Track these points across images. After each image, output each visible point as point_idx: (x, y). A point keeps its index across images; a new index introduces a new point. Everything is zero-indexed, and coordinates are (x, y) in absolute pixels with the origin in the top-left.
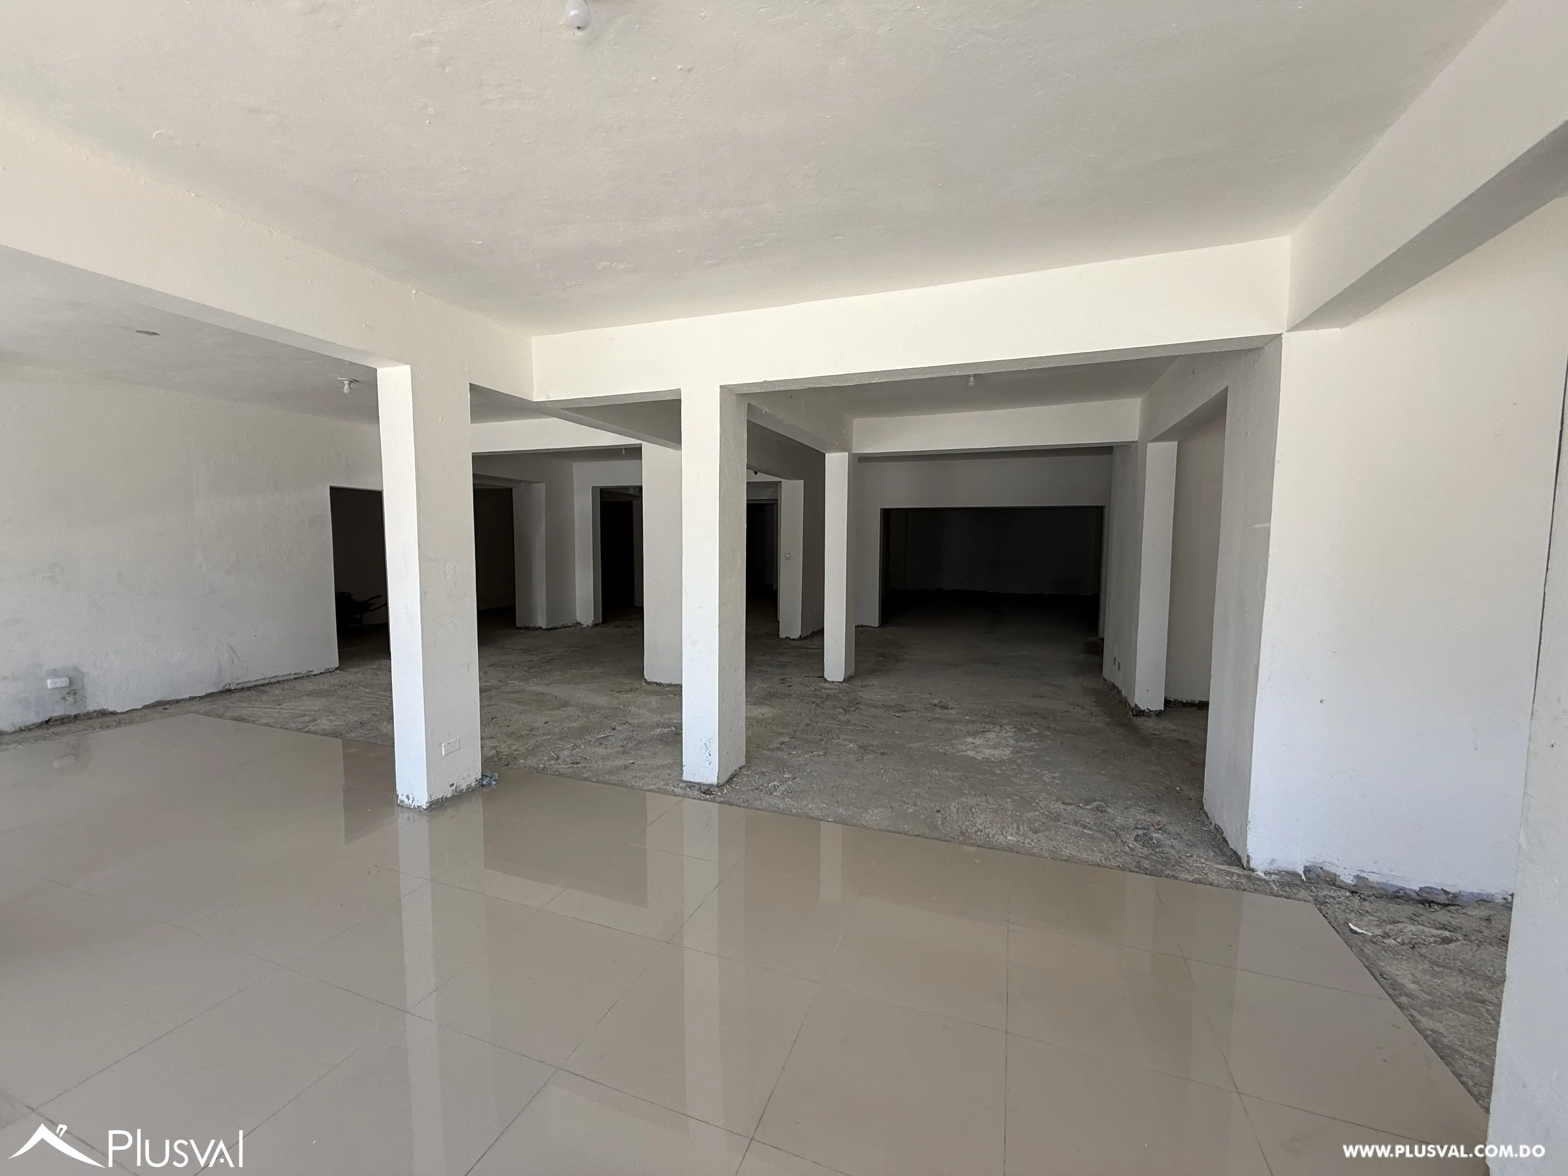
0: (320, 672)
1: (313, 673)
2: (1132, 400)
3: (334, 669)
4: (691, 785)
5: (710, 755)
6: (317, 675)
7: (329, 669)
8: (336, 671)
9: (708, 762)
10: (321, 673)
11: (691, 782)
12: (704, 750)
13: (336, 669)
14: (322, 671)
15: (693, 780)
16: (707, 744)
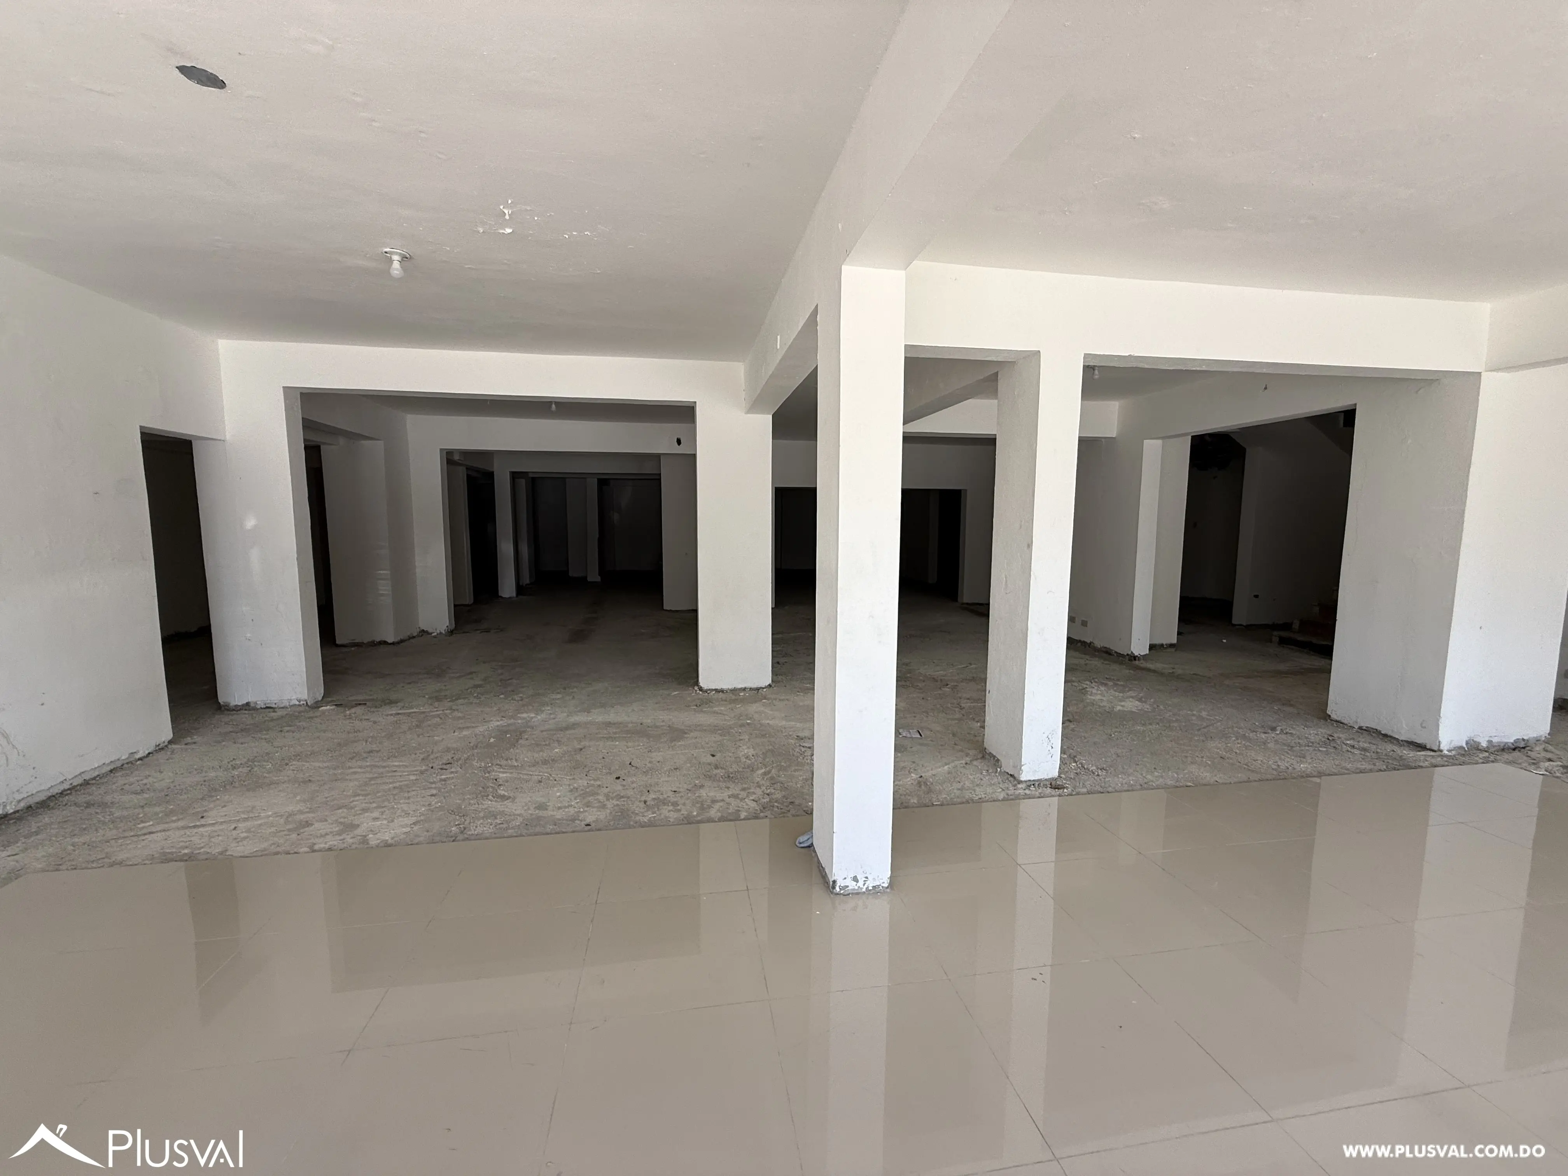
0: (147, 752)
1: (138, 756)
2: (1113, 402)
3: (166, 743)
4: (1031, 784)
5: (1052, 748)
6: (144, 757)
7: (159, 745)
8: (170, 746)
9: (1050, 755)
10: (149, 753)
11: (1030, 781)
12: (1046, 744)
13: (170, 742)
14: (150, 751)
15: (1032, 779)
16: (1050, 737)
